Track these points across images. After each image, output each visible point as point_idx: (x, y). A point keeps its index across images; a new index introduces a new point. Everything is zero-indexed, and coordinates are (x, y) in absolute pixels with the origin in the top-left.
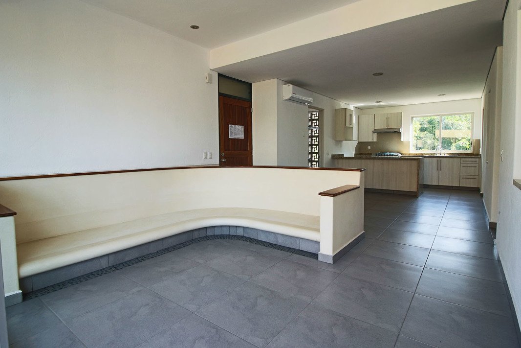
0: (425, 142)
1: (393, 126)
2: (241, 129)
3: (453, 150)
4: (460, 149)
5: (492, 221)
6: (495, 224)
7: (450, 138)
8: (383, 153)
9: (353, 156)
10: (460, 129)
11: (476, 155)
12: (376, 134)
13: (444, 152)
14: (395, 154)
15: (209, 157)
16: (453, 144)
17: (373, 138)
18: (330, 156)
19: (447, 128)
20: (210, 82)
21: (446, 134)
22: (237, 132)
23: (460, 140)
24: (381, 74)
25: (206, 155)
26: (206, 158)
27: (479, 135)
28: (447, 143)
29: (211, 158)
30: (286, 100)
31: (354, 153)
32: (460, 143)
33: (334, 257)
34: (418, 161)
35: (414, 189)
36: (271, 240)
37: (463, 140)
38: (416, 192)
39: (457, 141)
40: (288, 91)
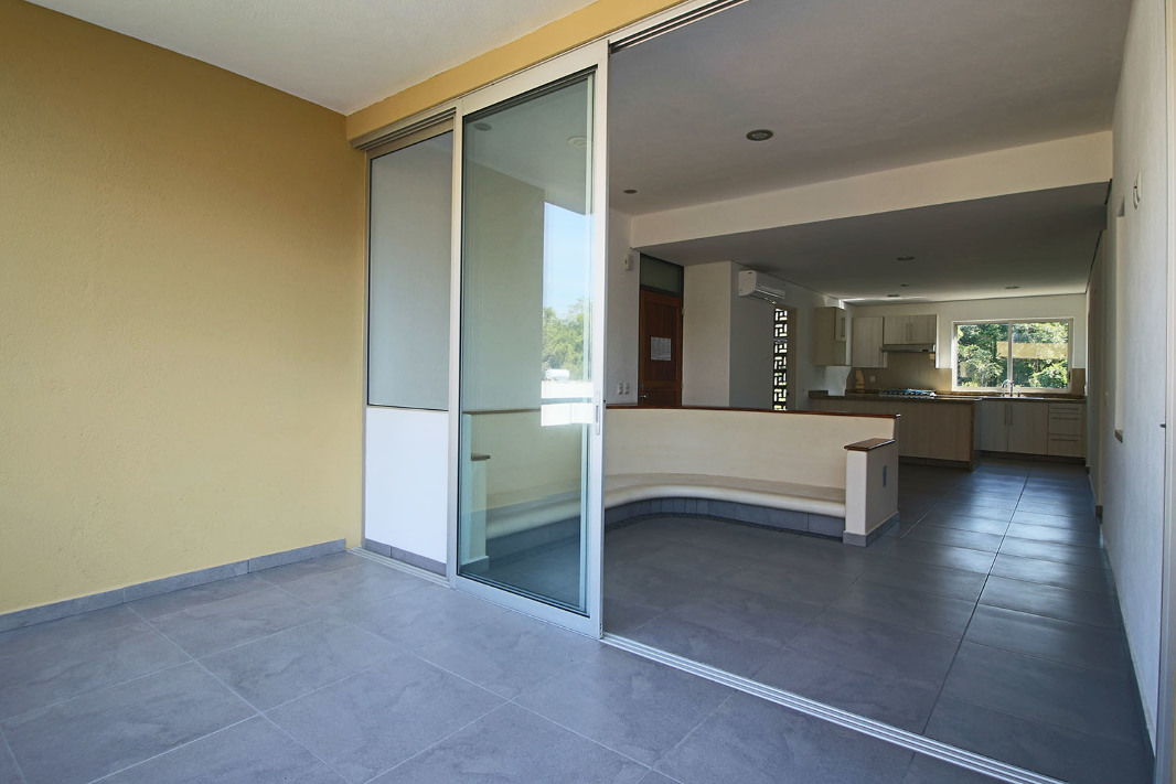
0: (972, 369)
1: (921, 340)
2: (667, 342)
3: (1035, 386)
4: (1049, 384)
5: (1099, 503)
6: (1101, 507)
7: (1026, 360)
8: (901, 390)
9: (843, 393)
10: (1049, 341)
11: (1076, 397)
12: (885, 354)
13: (1017, 391)
14: (924, 392)
15: (625, 391)
16: (1035, 375)
17: (879, 361)
18: (806, 394)
19: (1022, 338)
20: (630, 269)
21: (1020, 351)
22: (661, 349)
23: (1048, 366)
24: (912, 258)
25: (621, 388)
26: (621, 393)
27: (1082, 361)
28: (1023, 370)
29: (627, 393)
30: (746, 296)
31: (844, 388)
32: (1050, 371)
33: (868, 537)
34: (968, 406)
35: (965, 458)
36: (759, 518)
37: (1055, 365)
38: (967, 462)
39: (1042, 366)
40: (749, 282)
